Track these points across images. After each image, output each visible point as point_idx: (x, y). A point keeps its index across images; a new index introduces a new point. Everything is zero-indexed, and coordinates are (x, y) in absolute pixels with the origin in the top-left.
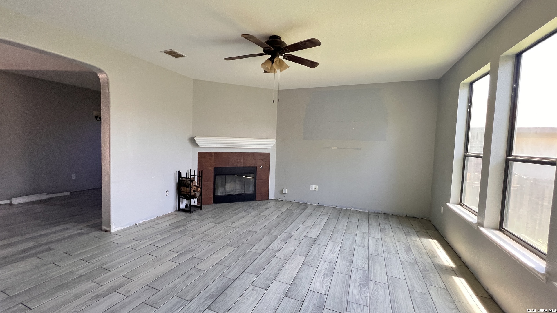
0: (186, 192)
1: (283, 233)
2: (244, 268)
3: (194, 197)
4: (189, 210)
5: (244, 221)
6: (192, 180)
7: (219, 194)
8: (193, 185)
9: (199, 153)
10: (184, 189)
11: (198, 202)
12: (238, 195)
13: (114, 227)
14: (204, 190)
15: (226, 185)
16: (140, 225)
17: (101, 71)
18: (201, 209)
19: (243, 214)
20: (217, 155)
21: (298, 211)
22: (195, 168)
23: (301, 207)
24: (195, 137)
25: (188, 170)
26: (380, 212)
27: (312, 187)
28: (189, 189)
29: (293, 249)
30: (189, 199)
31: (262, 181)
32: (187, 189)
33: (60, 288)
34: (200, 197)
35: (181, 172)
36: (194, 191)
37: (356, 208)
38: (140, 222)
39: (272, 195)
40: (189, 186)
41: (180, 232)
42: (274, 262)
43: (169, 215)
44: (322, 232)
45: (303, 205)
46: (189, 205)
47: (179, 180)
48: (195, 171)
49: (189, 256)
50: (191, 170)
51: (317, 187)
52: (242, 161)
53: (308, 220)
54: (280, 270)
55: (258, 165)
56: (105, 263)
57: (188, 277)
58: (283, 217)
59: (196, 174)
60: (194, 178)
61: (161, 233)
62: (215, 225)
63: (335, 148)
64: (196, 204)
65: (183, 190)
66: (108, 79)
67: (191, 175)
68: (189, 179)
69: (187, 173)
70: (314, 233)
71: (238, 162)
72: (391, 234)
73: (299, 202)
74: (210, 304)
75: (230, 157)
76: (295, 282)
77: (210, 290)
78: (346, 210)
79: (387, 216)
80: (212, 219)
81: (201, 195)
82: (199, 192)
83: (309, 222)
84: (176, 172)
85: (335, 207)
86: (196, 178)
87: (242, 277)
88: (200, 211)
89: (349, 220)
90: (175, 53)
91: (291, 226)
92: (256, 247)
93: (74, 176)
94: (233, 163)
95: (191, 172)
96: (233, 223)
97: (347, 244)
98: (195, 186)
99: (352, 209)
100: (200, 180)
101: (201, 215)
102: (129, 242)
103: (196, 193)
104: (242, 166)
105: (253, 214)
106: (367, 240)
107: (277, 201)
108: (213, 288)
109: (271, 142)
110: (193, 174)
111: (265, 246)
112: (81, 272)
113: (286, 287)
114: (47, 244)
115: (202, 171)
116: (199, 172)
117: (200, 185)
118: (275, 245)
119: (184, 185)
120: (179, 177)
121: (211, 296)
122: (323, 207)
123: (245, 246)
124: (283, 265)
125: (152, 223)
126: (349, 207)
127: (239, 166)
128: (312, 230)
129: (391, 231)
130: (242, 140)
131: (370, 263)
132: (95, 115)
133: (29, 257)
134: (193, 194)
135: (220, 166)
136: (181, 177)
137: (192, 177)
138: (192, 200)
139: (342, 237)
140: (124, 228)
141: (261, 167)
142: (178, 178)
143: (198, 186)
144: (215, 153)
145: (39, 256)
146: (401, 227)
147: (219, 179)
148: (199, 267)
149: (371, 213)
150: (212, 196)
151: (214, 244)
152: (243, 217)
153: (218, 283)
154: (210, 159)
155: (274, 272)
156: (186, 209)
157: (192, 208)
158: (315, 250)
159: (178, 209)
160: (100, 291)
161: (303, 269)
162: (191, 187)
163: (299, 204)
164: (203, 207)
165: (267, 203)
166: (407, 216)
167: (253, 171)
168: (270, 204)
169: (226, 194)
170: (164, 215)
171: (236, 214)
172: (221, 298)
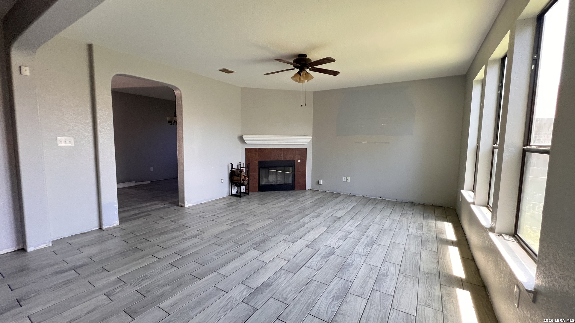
0: (237, 181)
1: (314, 213)
2: (279, 231)
3: (243, 185)
4: (239, 195)
5: (283, 204)
6: (241, 171)
7: (263, 184)
8: (242, 175)
9: (246, 149)
10: (236, 178)
11: (246, 189)
12: (279, 185)
13: (187, 203)
14: (250, 180)
15: (269, 176)
16: (204, 204)
17: (177, 89)
18: (249, 195)
19: (283, 199)
20: (261, 151)
21: (330, 199)
22: (243, 161)
23: (334, 196)
24: (243, 136)
25: (238, 163)
26: (408, 201)
27: (345, 179)
28: (239, 178)
29: (319, 223)
30: (239, 186)
31: (300, 173)
32: (238, 178)
33: (161, 234)
34: (248, 185)
35: (233, 164)
36: (243, 180)
37: (385, 198)
38: (204, 202)
39: (308, 186)
40: (239, 176)
41: (233, 209)
42: (302, 229)
43: (224, 198)
44: (347, 213)
45: (336, 195)
46: (239, 192)
47: (231, 170)
48: (243, 164)
49: (240, 223)
50: (240, 163)
51: (349, 178)
52: (282, 155)
53: (337, 205)
54: (306, 234)
55: (296, 159)
56: (185, 224)
57: (240, 234)
58: (316, 202)
59: (244, 166)
60: (243, 169)
61: (220, 209)
62: (260, 205)
63: (366, 142)
64: (244, 191)
65: (234, 179)
66: (181, 94)
67: (240, 167)
68: (239, 170)
69: (237, 165)
70: (340, 214)
71: (279, 157)
72: (410, 217)
73: (333, 192)
74: (255, 247)
75: (272, 152)
76: (316, 240)
77: (255, 240)
78: (376, 199)
79: (413, 204)
80: (257, 202)
81: (248, 183)
82: (247, 181)
83: (338, 207)
84: (229, 164)
85: (365, 196)
86: (244, 170)
87: (277, 235)
88: (247, 196)
89: (375, 207)
90: (227, 70)
91: (322, 208)
92: (290, 220)
93: (152, 169)
94: (274, 158)
95: (240, 164)
96: (274, 205)
97: (366, 222)
98: (244, 176)
99: (381, 198)
100: (247, 171)
101: (249, 199)
102: (198, 213)
103: (245, 181)
104: (282, 160)
105: (291, 199)
106: (384, 220)
107: (313, 191)
108: (257, 240)
109: (307, 138)
110: (242, 166)
111: (297, 220)
112: (172, 227)
113: (308, 243)
114: (146, 212)
115: (249, 164)
116: (246, 164)
117: (247, 175)
118: (305, 220)
119: (235, 175)
120: (231, 168)
121: (255, 244)
122: (354, 196)
123: (281, 219)
124: (309, 231)
125: (212, 203)
126: (379, 197)
127: (279, 160)
128: (339, 212)
129: (411, 216)
130: (281, 137)
131: (381, 234)
132: (168, 120)
133: (138, 218)
134: (242, 182)
135: (264, 160)
136: (233, 168)
137: (241, 168)
138: (242, 187)
139: (364, 217)
140: (193, 205)
141: (299, 161)
142: (230, 170)
143: (246, 176)
144: (260, 149)
145: (145, 217)
146: (422, 213)
147: (263, 172)
148: (248, 229)
149: (399, 202)
150: (257, 185)
151: (258, 217)
152: (283, 201)
153: (260, 238)
154: (256, 154)
155: (301, 234)
156: (237, 194)
157: (241, 194)
158: (337, 224)
159: (231, 194)
160: (186, 236)
161: (324, 234)
162: (240, 177)
163: (333, 194)
164: (250, 193)
165: (305, 192)
166: (434, 205)
167: (292, 164)
168: (307, 193)
169: (269, 184)
170: (220, 198)
171: (277, 199)
172: (262, 245)
